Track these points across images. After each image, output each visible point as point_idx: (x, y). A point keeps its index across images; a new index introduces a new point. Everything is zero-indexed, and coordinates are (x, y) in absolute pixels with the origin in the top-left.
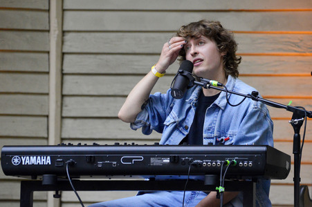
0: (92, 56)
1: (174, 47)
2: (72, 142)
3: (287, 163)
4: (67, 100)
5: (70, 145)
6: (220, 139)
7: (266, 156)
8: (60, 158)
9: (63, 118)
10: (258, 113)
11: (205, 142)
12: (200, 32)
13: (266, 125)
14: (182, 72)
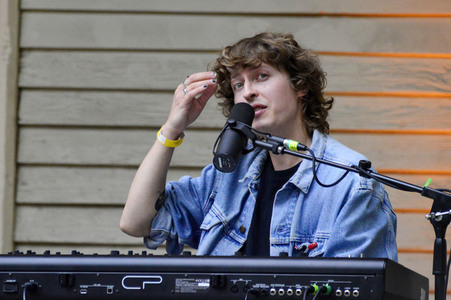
0: (72, 94)
1: (193, 89)
2: (33, 250)
3: (423, 292)
4: (25, 172)
5: (30, 254)
6: (300, 247)
7: (384, 279)
8: (11, 277)
9: (17, 205)
10: (369, 197)
11: (274, 251)
12: (260, 57)
13: (384, 219)
14: (235, 124)
